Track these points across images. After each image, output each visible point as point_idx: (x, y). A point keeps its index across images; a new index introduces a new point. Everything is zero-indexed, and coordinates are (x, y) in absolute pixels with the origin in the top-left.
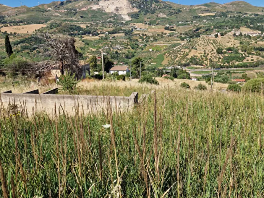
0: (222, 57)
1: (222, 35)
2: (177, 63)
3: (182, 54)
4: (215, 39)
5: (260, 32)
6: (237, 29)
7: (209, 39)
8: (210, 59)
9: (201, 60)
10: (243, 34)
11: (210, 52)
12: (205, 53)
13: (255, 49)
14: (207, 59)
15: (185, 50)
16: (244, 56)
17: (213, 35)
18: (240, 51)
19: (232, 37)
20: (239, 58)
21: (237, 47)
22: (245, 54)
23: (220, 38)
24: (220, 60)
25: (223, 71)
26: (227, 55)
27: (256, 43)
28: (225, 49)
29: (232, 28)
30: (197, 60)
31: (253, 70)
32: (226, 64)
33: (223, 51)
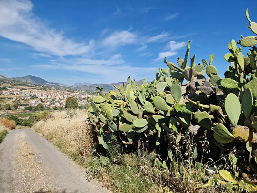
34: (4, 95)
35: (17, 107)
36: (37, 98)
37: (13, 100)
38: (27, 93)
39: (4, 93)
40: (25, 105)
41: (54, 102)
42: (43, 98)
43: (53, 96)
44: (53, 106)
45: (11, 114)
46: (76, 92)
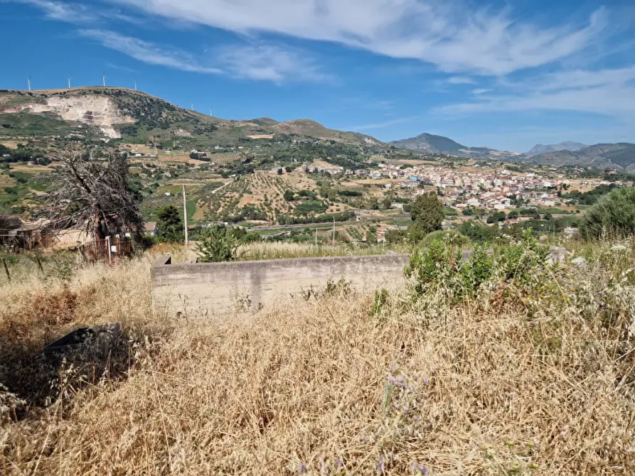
0: (294, 207)
1: (289, 170)
2: (222, 217)
3: (228, 202)
4: (278, 176)
5: (342, 168)
6: (310, 162)
7: (269, 177)
8: (276, 209)
9: (262, 211)
10: (319, 170)
11: (274, 198)
12: (266, 200)
13: (341, 194)
14: (271, 209)
15: (232, 195)
16: (325, 203)
17: (274, 171)
18: (319, 197)
19: (303, 175)
20: (318, 206)
21: (313, 191)
22: (326, 201)
23: (285, 176)
24: (292, 211)
25: (299, 228)
26: (300, 203)
27: (339, 184)
28: (297, 193)
29: (302, 160)
30: (256, 211)
31: (342, 225)
32: (301, 217)
33: (294, 196)
34: (371, 178)
35: (390, 204)
36: (431, 185)
37: (385, 190)
38: (413, 174)
39: (371, 175)
40: (405, 201)
41: (467, 195)
42: (444, 186)
43: (467, 181)
44: (462, 205)
45: (377, 217)
46: (532, 169)
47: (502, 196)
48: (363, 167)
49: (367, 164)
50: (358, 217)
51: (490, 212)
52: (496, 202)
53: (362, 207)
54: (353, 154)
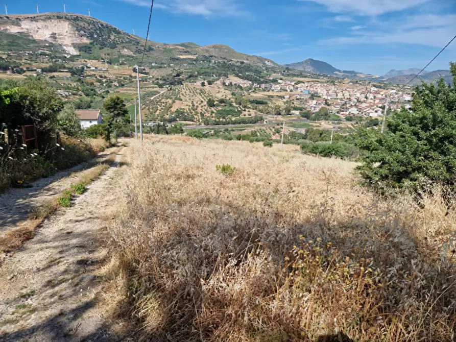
0: (215, 111)
1: (210, 83)
2: (159, 118)
3: (164, 106)
4: (202, 87)
5: (250, 82)
6: (225, 77)
7: (194, 88)
8: (201, 113)
9: (190, 114)
10: (233, 84)
11: (200, 104)
12: (193, 105)
13: (252, 102)
14: (197, 113)
15: (167, 101)
16: (240, 109)
17: (198, 84)
18: (234, 104)
19: (221, 87)
20: (234, 111)
21: (230, 99)
22: (240, 107)
23: (207, 88)
24: (214, 114)
25: (220, 128)
26: (220, 108)
27: (249, 94)
28: (217, 101)
29: (220, 75)
30: (186, 114)
31: (253, 127)
32: (221, 119)
33: (215, 103)
34: (273, 91)
35: (289, 111)
36: (319, 97)
37: (285, 100)
38: (305, 89)
39: (273, 88)
40: (301, 109)
41: (348, 106)
42: (329, 98)
43: (347, 95)
44: (344, 113)
45: (281, 121)
46: (392, 87)
47: (375, 107)
48: (266, 82)
49: (270, 80)
50: (265, 121)
51: (366, 119)
52: (371, 111)
53: (268, 113)
54: (258, 72)
